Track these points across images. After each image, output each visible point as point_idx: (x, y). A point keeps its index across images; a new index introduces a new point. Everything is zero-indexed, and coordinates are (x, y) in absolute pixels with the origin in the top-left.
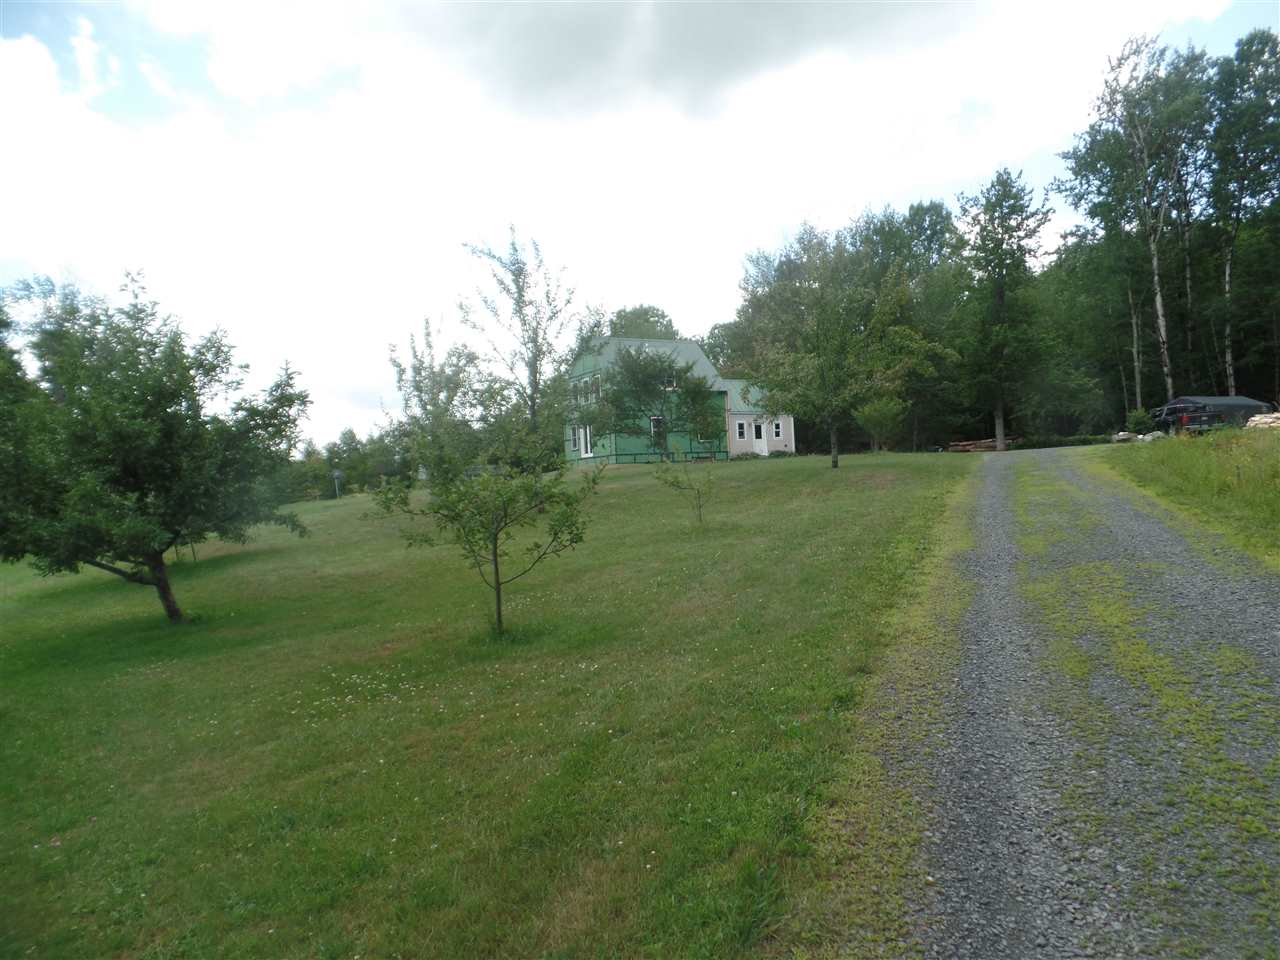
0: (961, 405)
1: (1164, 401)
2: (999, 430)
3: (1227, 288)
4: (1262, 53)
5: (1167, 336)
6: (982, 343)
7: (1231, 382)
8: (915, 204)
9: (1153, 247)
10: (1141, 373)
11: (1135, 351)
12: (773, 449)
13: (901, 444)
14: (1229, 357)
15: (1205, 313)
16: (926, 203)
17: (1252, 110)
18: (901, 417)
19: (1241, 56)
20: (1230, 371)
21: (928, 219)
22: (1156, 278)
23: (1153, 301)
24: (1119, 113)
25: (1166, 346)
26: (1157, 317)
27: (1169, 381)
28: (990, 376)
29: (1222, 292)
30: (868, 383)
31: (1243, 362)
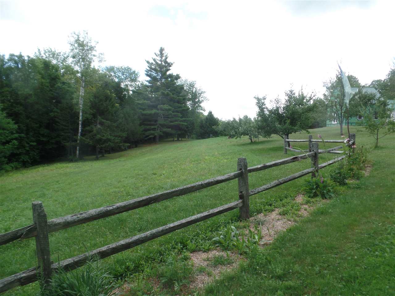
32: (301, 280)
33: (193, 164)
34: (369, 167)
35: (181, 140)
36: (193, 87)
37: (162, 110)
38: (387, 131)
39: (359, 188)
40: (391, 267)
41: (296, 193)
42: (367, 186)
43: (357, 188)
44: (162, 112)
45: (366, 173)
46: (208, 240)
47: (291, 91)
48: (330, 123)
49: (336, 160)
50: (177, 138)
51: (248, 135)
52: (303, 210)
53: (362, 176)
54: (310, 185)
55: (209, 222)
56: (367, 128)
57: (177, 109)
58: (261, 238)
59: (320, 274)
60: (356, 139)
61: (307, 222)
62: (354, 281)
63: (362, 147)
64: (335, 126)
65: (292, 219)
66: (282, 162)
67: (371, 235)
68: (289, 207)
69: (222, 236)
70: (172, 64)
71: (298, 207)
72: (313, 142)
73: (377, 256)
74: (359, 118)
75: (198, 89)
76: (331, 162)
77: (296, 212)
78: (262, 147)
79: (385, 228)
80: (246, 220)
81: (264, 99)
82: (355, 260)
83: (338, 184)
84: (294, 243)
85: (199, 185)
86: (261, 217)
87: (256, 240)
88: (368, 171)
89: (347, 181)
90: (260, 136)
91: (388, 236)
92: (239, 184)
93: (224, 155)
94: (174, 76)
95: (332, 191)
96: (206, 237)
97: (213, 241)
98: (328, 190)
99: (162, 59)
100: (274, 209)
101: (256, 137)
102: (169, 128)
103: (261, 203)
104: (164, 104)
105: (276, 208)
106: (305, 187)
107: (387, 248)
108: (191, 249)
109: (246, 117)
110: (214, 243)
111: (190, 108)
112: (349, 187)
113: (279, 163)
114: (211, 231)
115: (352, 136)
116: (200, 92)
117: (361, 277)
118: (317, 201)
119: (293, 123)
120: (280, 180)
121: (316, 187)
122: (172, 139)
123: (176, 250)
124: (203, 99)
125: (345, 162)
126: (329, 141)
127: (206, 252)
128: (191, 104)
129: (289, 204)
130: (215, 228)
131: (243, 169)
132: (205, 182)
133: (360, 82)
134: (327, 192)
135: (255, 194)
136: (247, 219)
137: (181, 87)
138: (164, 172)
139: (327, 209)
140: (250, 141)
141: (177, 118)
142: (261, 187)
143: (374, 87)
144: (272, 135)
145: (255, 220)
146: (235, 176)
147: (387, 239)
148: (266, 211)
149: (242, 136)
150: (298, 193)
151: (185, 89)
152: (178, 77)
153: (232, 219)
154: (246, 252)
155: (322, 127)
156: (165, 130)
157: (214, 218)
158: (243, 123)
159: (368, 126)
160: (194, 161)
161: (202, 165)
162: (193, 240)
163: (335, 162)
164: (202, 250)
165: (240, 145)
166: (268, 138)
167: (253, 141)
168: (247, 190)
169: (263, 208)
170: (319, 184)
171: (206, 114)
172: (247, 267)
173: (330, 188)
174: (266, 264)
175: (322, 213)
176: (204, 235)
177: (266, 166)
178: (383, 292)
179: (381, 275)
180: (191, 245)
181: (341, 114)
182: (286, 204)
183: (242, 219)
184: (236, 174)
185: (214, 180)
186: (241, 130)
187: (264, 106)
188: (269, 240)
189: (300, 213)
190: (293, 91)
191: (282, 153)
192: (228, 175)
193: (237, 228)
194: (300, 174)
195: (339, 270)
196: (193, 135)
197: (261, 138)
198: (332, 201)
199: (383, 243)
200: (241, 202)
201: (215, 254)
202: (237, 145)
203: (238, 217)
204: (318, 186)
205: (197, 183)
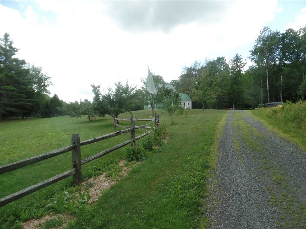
0: (226, 101)
1: (267, 102)
2: (234, 107)
3: (282, 80)
4: (291, 33)
5: (269, 89)
6: (231, 89)
7: (281, 99)
8: (219, 57)
9: (267, 71)
10: (263, 96)
11: (262, 92)
12: (187, 108)
13: (214, 108)
14: (281, 94)
15: (277, 85)
16: (221, 57)
17: (288, 44)
18: (214, 103)
19: (286, 33)
20: (281, 97)
21: (221, 60)
22: (267, 77)
23: (266, 82)
24: (261, 43)
25: (268, 91)
26: (267, 85)
27: (269, 98)
28: (232, 95)
29: (280, 81)
30: (211, 96)
31: (284, 95)
32: (116, 226)
33: (36, 140)
34: (168, 137)
35: (26, 119)
36: (39, 72)
37: (5, 90)
38: (178, 113)
39: (160, 152)
40: (174, 204)
41: (120, 159)
42: (165, 150)
43: (159, 152)
44: (6, 92)
45: (165, 141)
46: (42, 208)
47: (119, 83)
48: (146, 107)
49: (147, 133)
50: (22, 117)
51: (87, 114)
52: (123, 171)
53: (163, 143)
54: (129, 152)
55: (44, 191)
56: (167, 111)
57: (21, 91)
58: (89, 198)
59: (130, 219)
60: (160, 118)
61: (125, 180)
62: (152, 218)
63: (163, 124)
64: (150, 109)
65: (115, 179)
66: (109, 136)
67: (165, 183)
68: (113, 170)
69: (55, 202)
70: (17, 50)
71: (120, 169)
72: (133, 121)
73: (167, 197)
74: (164, 104)
75: (44, 74)
76: (144, 135)
77: (118, 173)
78: (98, 124)
79: (173, 178)
80: (78, 185)
81: (99, 87)
82: (154, 203)
83: (148, 150)
84: (114, 198)
85: (34, 159)
86: (91, 180)
87: (84, 201)
88: (167, 140)
89: (154, 148)
90: (96, 116)
91: (174, 182)
92: (73, 156)
93: (66, 131)
94: (19, 60)
95: (143, 155)
96: (41, 205)
97: (47, 207)
98: (141, 155)
99: (7, 44)
100: (102, 173)
101: (93, 116)
102: (13, 107)
103: (92, 169)
104: (8, 85)
105: (104, 171)
106: (126, 154)
107: (173, 191)
108: (24, 218)
109: (86, 100)
110: (48, 209)
111: (35, 90)
112: (155, 152)
113: (107, 136)
114: (46, 199)
115: (157, 117)
116: (46, 77)
117: (156, 214)
118: (133, 163)
119: (120, 106)
120: (107, 150)
121: (133, 153)
122: (16, 118)
123: (8, 223)
124: (48, 83)
125: (152, 135)
126: (143, 119)
127: (38, 219)
128: (36, 87)
129: (114, 167)
130: (51, 195)
131: (76, 143)
132: (40, 156)
133: (164, 80)
134: (140, 156)
135: (87, 162)
136: (80, 184)
137: (27, 71)
138: (4, 149)
139: (139, 168)
140: (88, 120)
141: (22, 99)
142: (92, 157)
143: (173, 84)
144: (106, 115)
145: (87, 183)
146: (69, 149)
147: (173, 185)
148: (95, 175)
149: (82, 115)
150: (121, 159)
151: (30, 73)
152: (23, 62)
153: (66, 185)
154: (75, 212)
155: (142, 110)
156: (8, 109)
157: (50, 187)
158: (83, 105)
159: (167, 110)
160: (37, 138)
161: (44, 140)
162: (27, 210)
163: (146, 135)
164: (35, 218)
165: (81, 123)
166: (102, 117)
167: (91, 119)
168: (80, 160)
169: (93, 173)
170: (135, 151)
171: (51, 96)
172: (74, 225)
173: (142, 153)
174: (91, 219)
175: (136, 172)
176: (39, 204)
177: (97, 139)
178: (169, 222)
179: (168, 211)
180: (24, 215)
181: (153, 101)
182: (111, 168)
183: (75, 184)
184: (70, 147)
185: (49, 154)
186: (82, 111)
187: (99, 93)
188: (96, 199)
189: (121, 174)
190: (120, 83)
191: (112, 129)
192: (63, 148)
193: (70, 192)
194: (122, 144)
195: (143, 213)
196: (39, 115)
197: (97, 117)
198: (143, 162)
199: (171, 188)
200: (75, 170)
201: (47, 220)
202: (78, 123)
203: (72, 183)
204: (134, 152)
205: (32, 158)
